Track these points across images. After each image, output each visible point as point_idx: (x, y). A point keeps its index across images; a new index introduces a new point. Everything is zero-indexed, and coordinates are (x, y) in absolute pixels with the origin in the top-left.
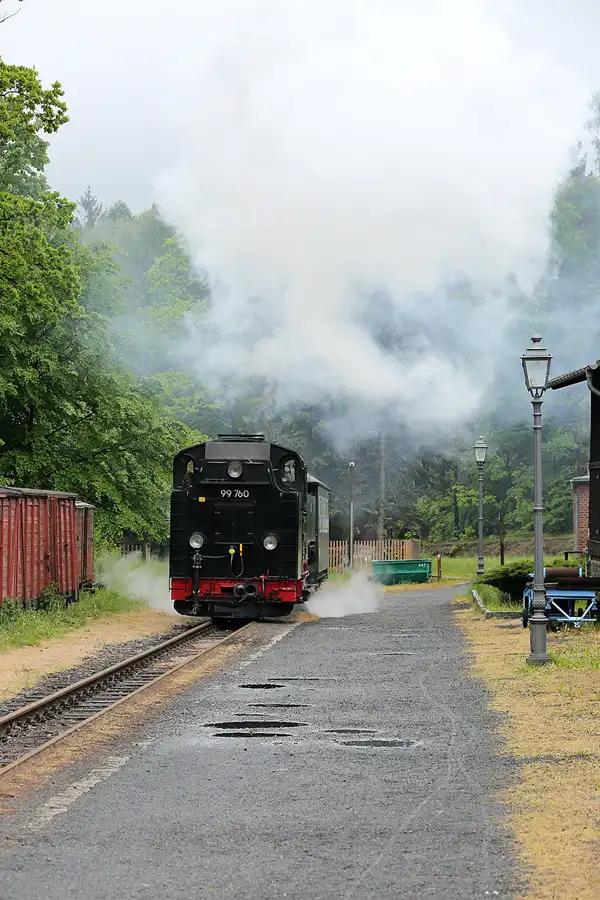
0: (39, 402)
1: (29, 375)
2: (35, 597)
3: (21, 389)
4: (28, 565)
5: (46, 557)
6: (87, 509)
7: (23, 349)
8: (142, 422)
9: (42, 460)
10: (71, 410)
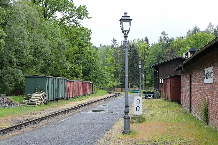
0: (90, 70)
1: (88, 67)
2: (84, 94)
3: (87, 68)
4: (83, 91)
5: (86, 89)
6: (93, 83)
7: (87, 63)
8: (102, 73)
9: (90, 77)
10: (94, 71)
